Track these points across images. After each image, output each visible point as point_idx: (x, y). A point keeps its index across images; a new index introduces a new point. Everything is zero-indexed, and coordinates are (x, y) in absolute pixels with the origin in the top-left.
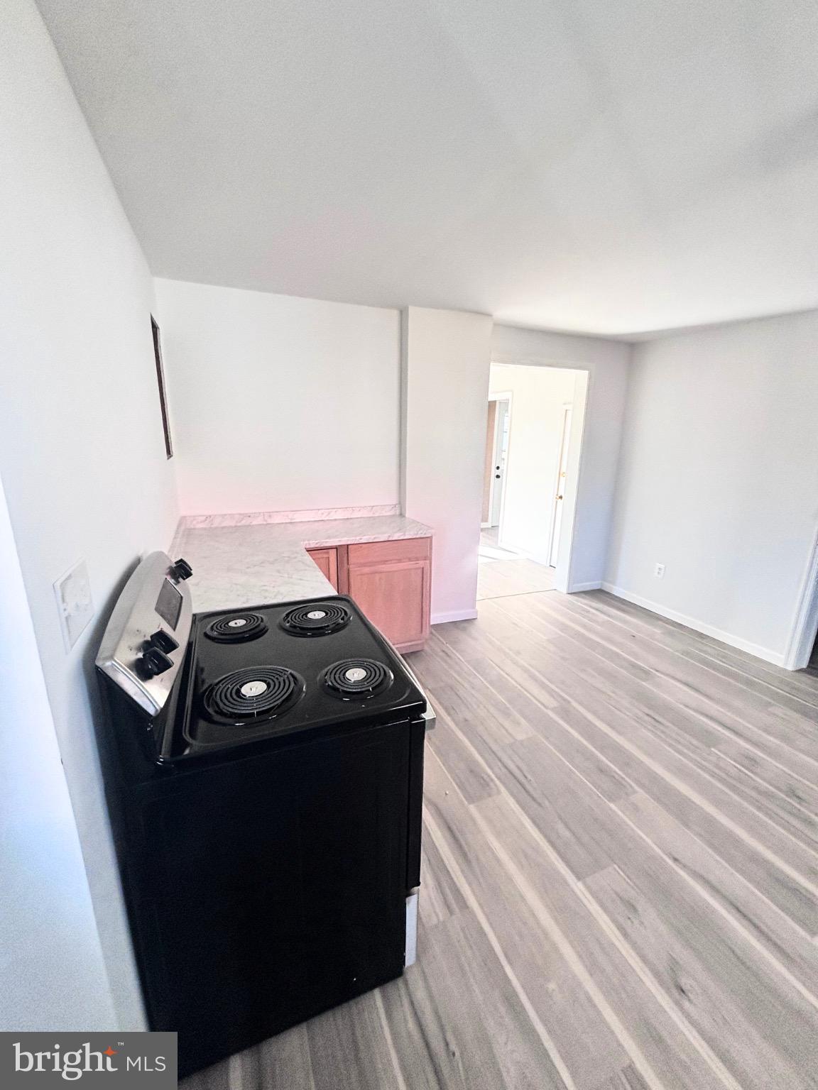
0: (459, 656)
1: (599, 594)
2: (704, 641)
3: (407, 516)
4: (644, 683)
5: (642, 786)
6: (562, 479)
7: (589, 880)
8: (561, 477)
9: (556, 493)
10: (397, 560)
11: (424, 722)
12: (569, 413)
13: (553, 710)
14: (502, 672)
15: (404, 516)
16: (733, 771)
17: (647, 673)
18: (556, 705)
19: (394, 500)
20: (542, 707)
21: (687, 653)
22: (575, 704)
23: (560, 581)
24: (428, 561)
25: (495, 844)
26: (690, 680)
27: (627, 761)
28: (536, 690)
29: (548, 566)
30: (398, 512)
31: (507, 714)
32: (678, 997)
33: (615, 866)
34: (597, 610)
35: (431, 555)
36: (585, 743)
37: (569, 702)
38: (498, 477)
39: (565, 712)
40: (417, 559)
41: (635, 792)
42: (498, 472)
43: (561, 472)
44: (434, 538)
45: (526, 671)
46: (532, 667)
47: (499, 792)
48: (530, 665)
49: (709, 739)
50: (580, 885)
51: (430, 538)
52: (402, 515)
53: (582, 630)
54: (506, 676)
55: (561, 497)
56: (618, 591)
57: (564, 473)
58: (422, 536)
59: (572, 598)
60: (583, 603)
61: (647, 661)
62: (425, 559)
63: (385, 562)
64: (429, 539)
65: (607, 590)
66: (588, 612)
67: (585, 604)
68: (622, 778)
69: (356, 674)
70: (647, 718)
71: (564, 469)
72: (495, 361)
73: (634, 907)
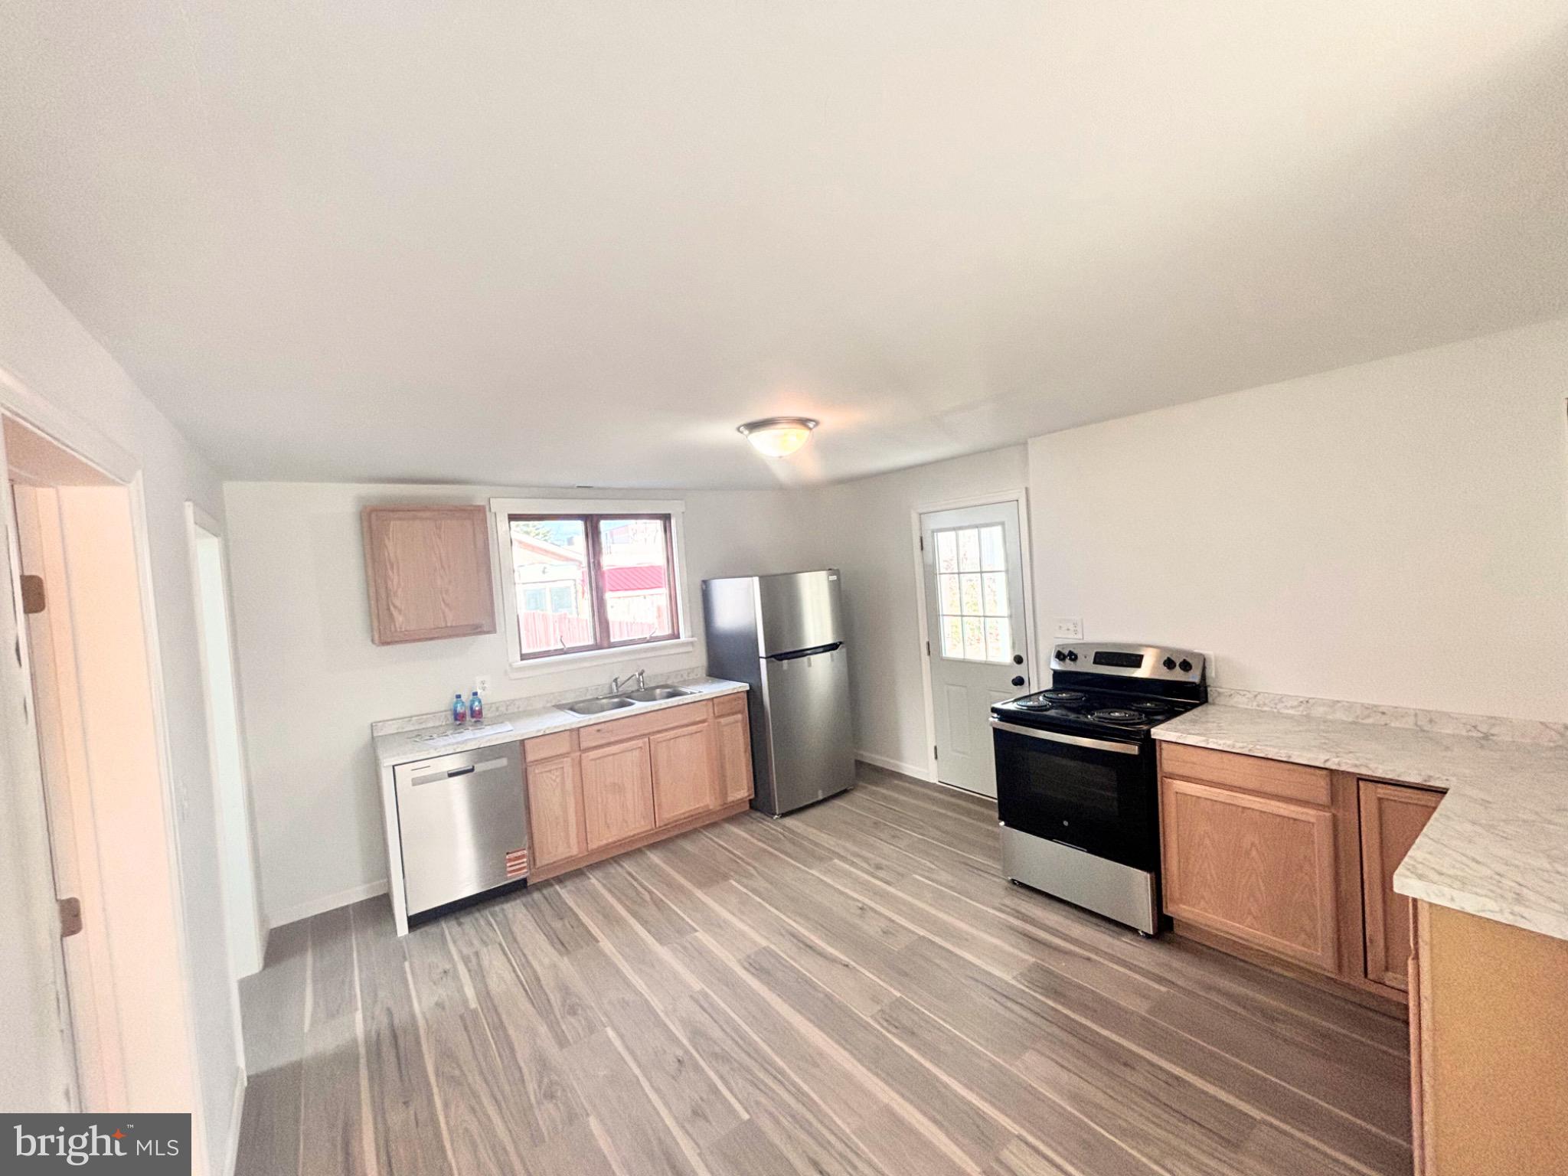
7: (916, 937)
41: (874, 1017)
50: (922, 934)
73: (884, 932)
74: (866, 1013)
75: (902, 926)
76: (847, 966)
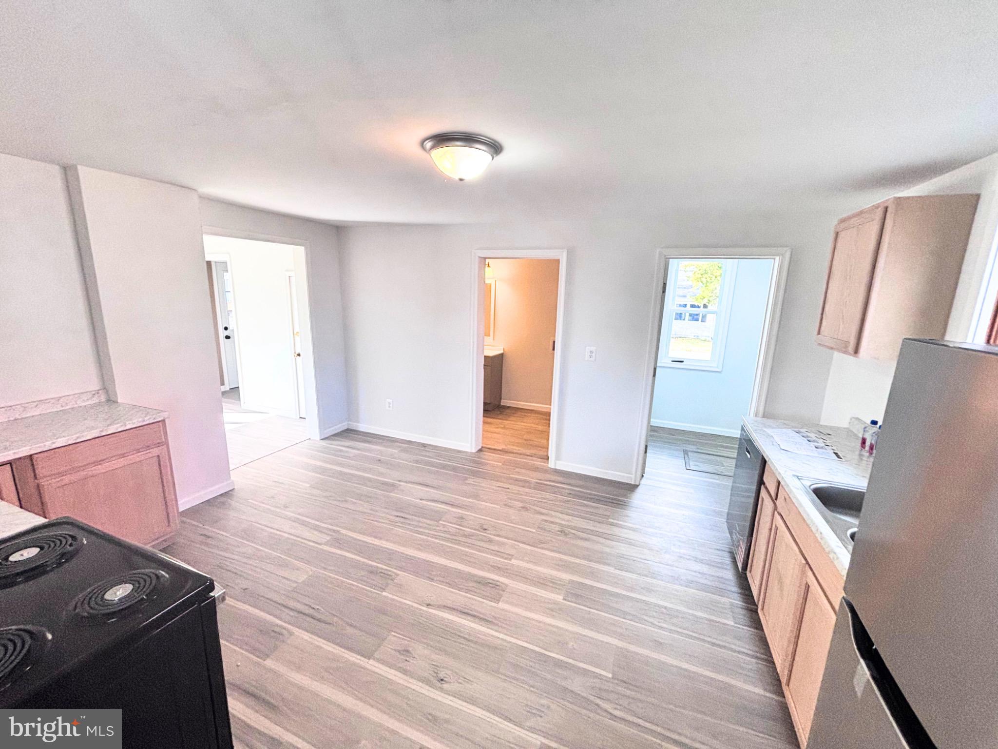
0: (224, 533)
1: (348, 433)
2: (426, 449)
3: (119, 401)
4: (392, 494)
5: (401, 568)
6: (297, 338)
7: (376, 655)
8: (296, 336)
9: (293, 352)
10: (118, 455)
11: (214, 600)
12: (293, 280)
13: (326, 544)
14: (272, 531)
15: (116, 402)
16: (453, 531)
17: (393, 485)
18: (328, 538)
19: (94, 384)
20: (316, 545)
21: (417, 462)
22: (343, 531)
23: (312, 430)
24: (164, 447)
25: (298, 678)
26: (421, 480)
27: (389, 556)
28: (307, 534)
29: (298, 417)
30: (103, 398)
31: (284, 565)
32: (440, 685)
33: (393, 633)
34: (348, 447)
35: (166, 439)
36: (358, 558)
37: (338, 531)
38: (228, 337)
39: (338, 541)
40: (148, 447)
41: (397, 575)
42: (227, 333)
43: (295, 332)
44: (166, 421)
45: (296, 520)
46: (302, 515)
47: (291, 634)
48: (299, 514)
49: (437, 516)
50: (371, 662)
51: (163, 421)
52: (111, 401)
53: (339, 468)
54: (278, 533)
55: (299, 355)
56: (362, 427)
57: (297, 333)
58: (152, 421)
59: (324, 443)
60: (336, 445)
61: (391, 476)
62: (159, 445)
63: (99, 462)
64: (161, 424)
65: (354, 429)
66: (341, 451)
67: (337, 445)
68: (386, 570)
69: (119, 593)
70: (398, 519)
71: (297, 329)
72: (207, 233)
73: (408, 651)
74: (403, 576)
75: (391, 666)
76: (428, 605)
